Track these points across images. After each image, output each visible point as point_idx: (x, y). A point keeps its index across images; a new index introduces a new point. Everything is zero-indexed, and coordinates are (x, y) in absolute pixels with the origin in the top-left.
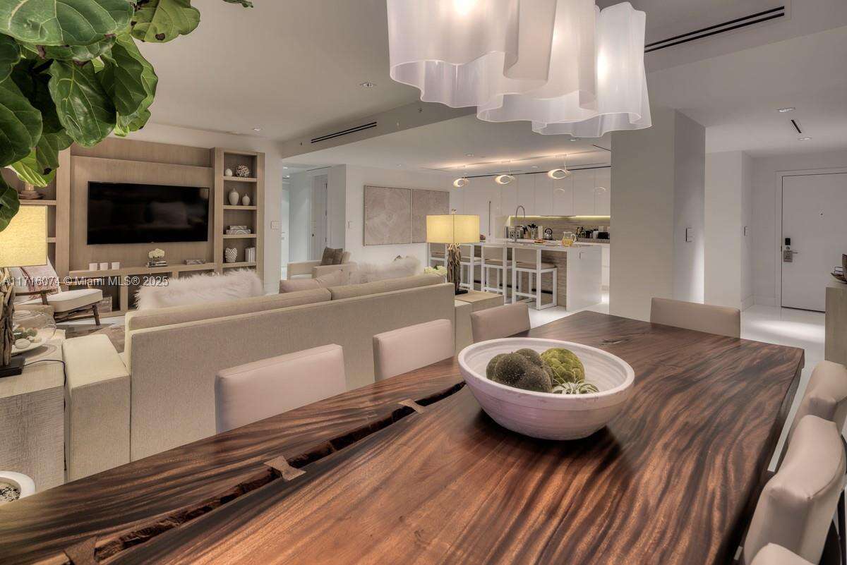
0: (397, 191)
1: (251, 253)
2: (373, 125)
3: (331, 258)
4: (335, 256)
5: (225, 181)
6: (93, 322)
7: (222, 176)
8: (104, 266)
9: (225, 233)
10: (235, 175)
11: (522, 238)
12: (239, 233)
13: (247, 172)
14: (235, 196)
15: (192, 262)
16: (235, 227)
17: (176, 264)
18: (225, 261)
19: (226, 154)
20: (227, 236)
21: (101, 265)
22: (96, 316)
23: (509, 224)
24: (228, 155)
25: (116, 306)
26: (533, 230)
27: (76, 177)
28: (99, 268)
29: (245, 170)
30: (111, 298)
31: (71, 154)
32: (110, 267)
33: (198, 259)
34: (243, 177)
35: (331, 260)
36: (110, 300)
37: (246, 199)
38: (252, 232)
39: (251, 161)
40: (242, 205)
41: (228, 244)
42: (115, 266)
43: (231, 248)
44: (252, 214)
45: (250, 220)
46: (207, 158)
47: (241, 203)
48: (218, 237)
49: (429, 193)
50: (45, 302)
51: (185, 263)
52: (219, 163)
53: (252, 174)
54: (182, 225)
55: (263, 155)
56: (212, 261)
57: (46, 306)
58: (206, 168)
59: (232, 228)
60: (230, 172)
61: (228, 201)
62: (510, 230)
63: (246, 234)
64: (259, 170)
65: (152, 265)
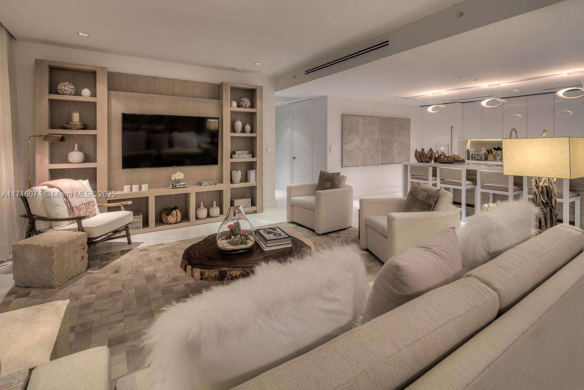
0: (369, 119)
1: (252, 174)
2: (385, 44)
3: (329, 181)
4: (332, 180)
5: (232, 112)
6: (125, 240)
7: (230, 107)
8: (135, 188)
9: (231, 157)
10: (239, 106)
11: (486, 159)
12: (243, 157)
13: (249, 104)
14: (239, 125)
15: (206, 183)
16: (239, 152)
17: (193, 185)
18: (232, 182)
19: (232, 88)
20: (234, 160)
21: (134, 186)
22: (128, 235)
23: (468, 147)
24: (233, 89)
25: (146, 223)
26: (499, 152)
27: (113, 110)
28: (131, 189)
29: (247, 102)
30: (141, 216)
31: (108, 90)
32: (140, 188)
33: (210, 180)
34: (246, 107)
35: (329, 184)
36: (140, 218)
37: (248, 127)
38: (253, 157)
39: (251, 93)
40: (245, 132)
41: (234, 167)
42: (145, 187)
43: (236, 171)
44: (253, 140)
45: (251, 145)
46: (216, 92)
47: (243, 131)
48: (226, 160)
49: (394, 121)
50: (80, 229)
51: (200, 184)
52: (227, 95)
53: (253, 106)
54: (194, 150)
55: (261, 88)
56: (221, 182)
57: (81, 233)
58: (216, 101)
59: (237, 152)
60: (235, 104)
61: (233, 130)
62: (471, 153)
63: (248, 158)
64: (258, 102)
65: (174, 187)
